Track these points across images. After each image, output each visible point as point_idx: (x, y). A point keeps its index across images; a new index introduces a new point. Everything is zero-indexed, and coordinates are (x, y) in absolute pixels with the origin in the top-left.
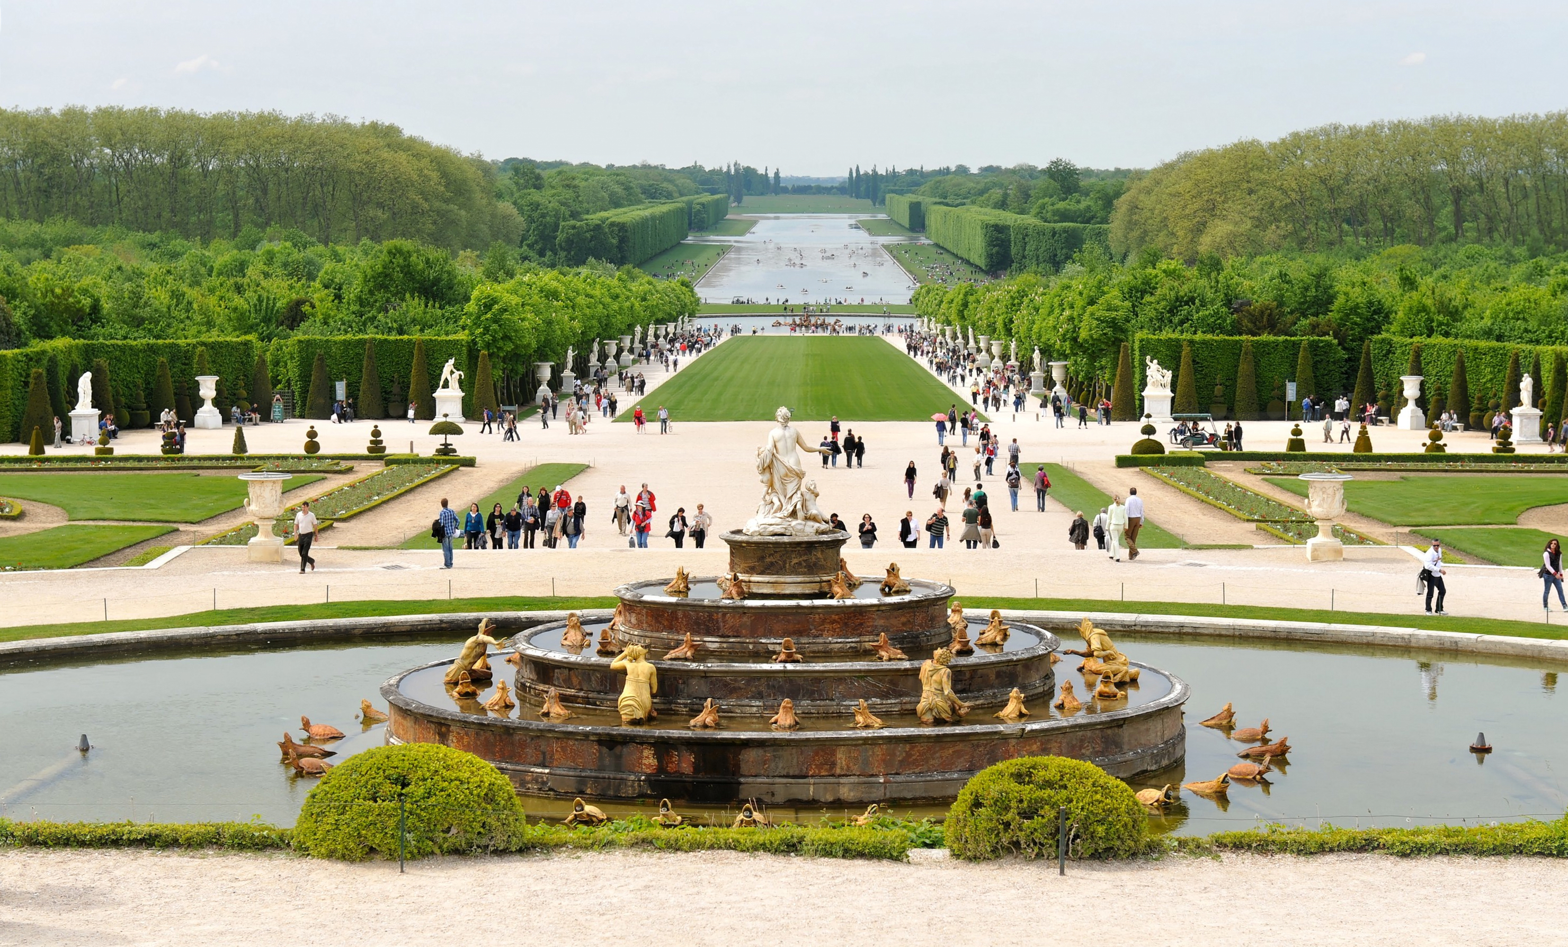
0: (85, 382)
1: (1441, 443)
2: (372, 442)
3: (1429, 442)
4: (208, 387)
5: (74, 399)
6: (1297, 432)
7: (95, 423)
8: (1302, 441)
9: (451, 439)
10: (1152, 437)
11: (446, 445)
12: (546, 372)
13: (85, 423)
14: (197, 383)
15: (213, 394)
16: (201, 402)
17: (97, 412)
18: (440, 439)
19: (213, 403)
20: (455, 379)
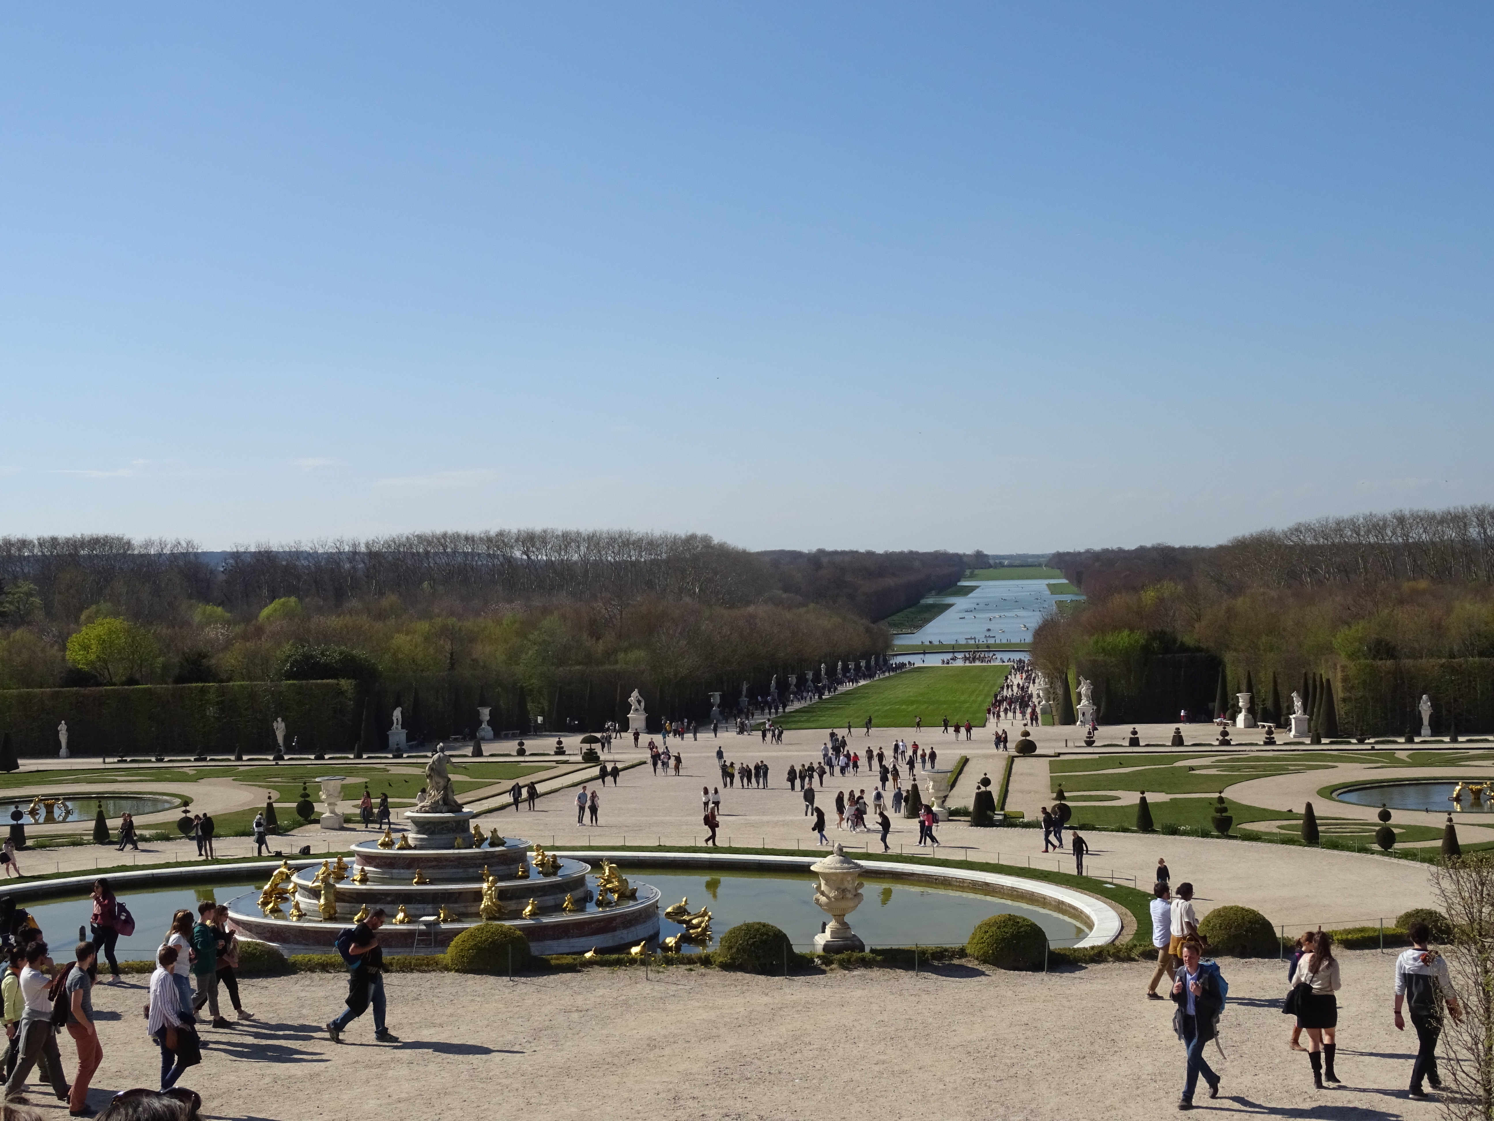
1: (1227, 738)
2: (557, 748)
3: (1221, 738)
4: (485, 713)
6: (1135, 732)
7: (403, 738)
8: (1138, 738)
10: (1028, 738)
11: (591, 749)
12: (716, 699)
14: (477, 711)
15: (488, 718)
17: (405, 731)
19: (489, 723)
20: (640, 704)
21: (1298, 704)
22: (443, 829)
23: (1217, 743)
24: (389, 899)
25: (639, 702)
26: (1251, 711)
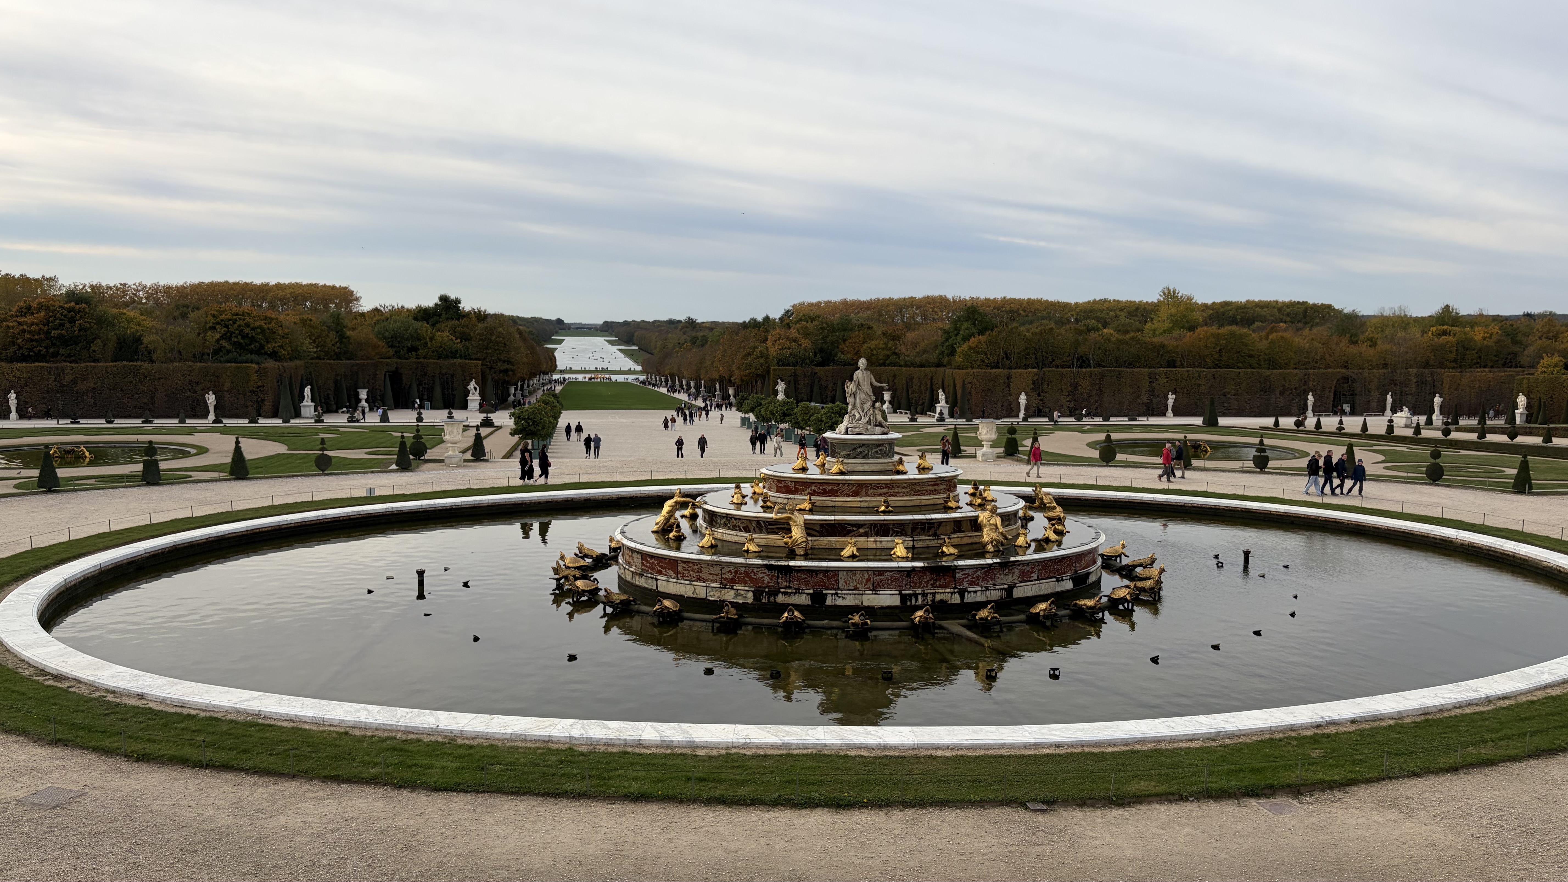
0: (307, 391)
2: (448, 417)
4: (363, 394)
5: (302, 398)
7: (312, 409)
9: (489, 415)
11: (487, 417)
12: (512, 390)
13: (308, 409)
14: (358, 392)
15: (366, 397)
16: (360, 401)
17: (313, 404)
18: (485, 415)
19: (367, 401)
20: (476, 390)
21: (942, 396)
22: (877, 452)
23: (908, 420)
24: (862, 531)
25: (475, 389)
26: (890, 402)
